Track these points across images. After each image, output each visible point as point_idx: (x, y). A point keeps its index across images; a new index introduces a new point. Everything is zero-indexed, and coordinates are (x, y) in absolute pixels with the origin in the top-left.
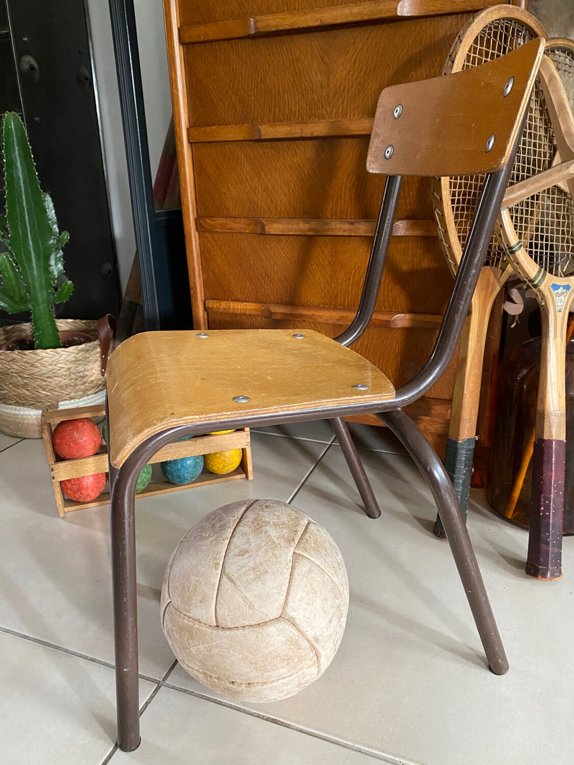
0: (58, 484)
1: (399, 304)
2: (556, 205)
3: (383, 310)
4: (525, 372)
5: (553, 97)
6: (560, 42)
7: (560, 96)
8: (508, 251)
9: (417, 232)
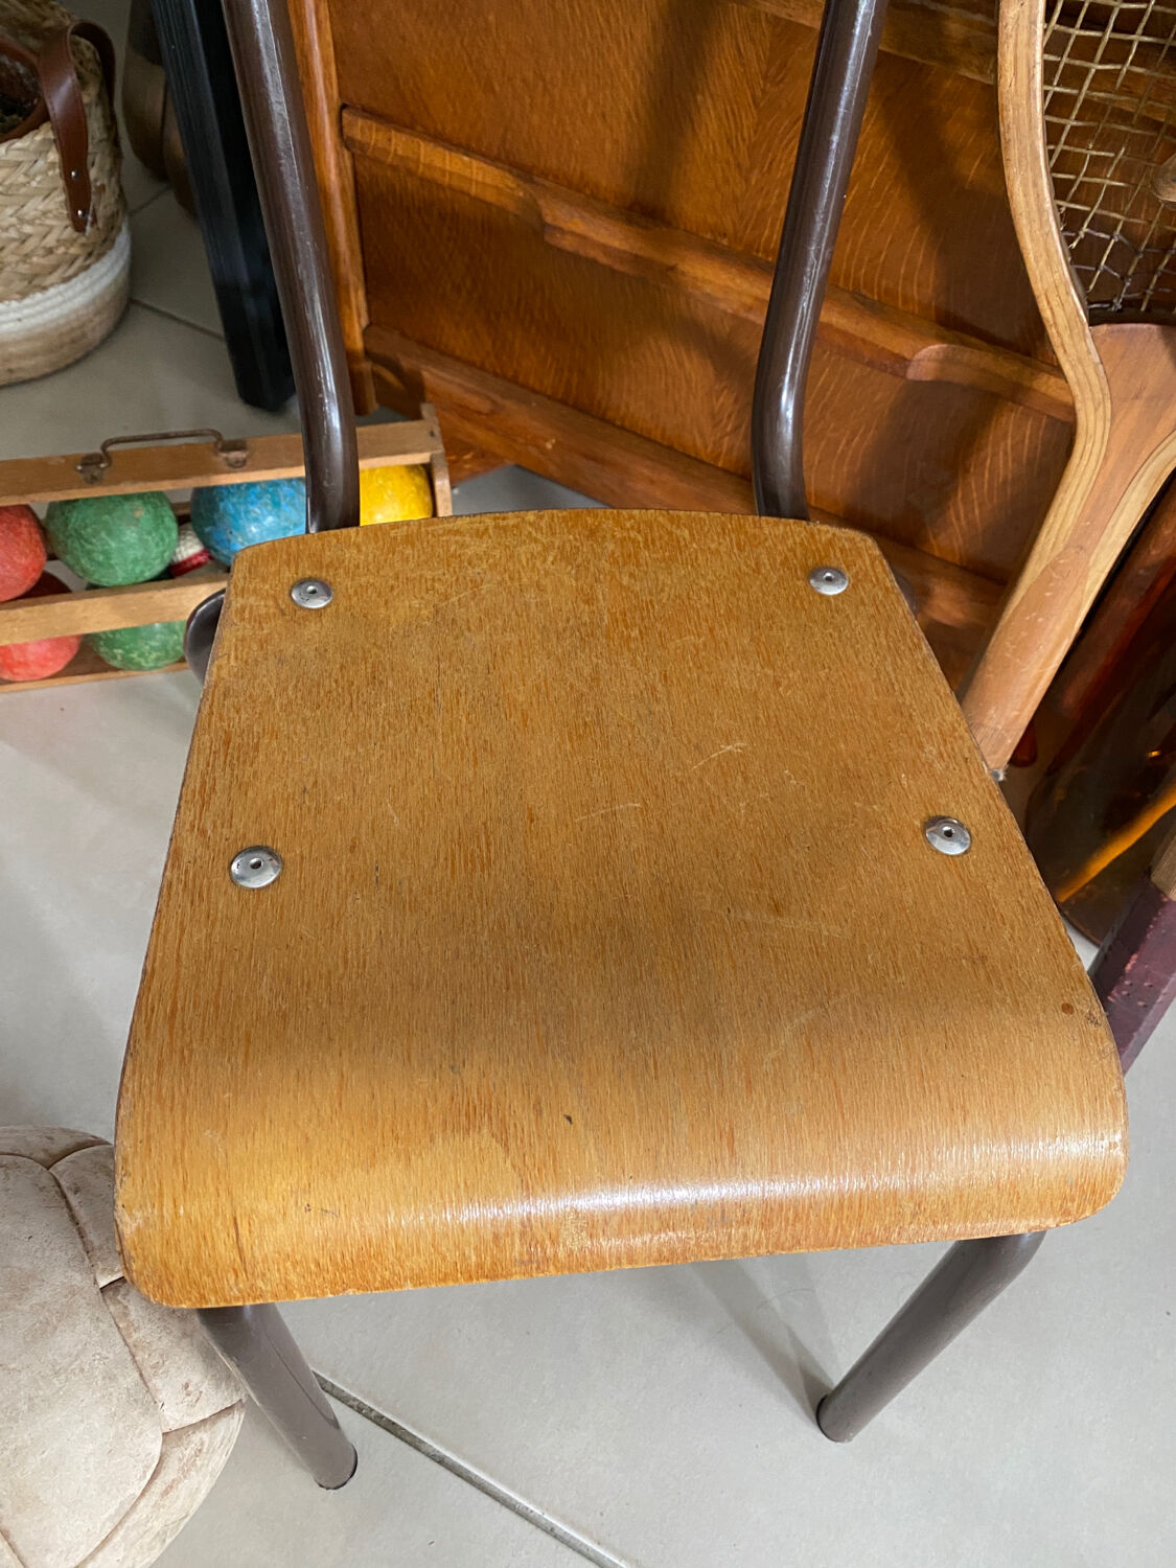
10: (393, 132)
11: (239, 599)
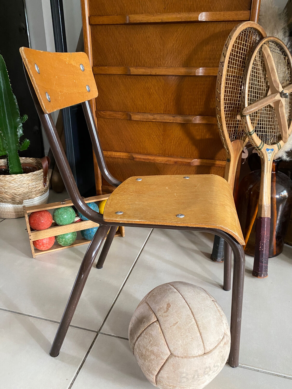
0: (32, 242)
1: (194, 154)
2: (268, 112)
3: (187, 157)
4: (251, 186)
5: (269, 64)
6: (272, 39)
7: (272, 64)
8: (248, 134)
9: (204, 122)
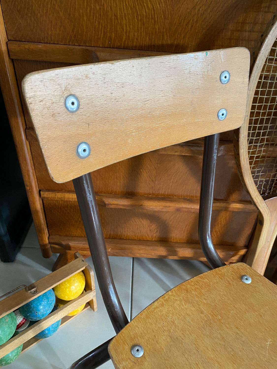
10: (57, 193)
11: (121, 365)
